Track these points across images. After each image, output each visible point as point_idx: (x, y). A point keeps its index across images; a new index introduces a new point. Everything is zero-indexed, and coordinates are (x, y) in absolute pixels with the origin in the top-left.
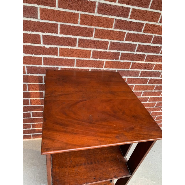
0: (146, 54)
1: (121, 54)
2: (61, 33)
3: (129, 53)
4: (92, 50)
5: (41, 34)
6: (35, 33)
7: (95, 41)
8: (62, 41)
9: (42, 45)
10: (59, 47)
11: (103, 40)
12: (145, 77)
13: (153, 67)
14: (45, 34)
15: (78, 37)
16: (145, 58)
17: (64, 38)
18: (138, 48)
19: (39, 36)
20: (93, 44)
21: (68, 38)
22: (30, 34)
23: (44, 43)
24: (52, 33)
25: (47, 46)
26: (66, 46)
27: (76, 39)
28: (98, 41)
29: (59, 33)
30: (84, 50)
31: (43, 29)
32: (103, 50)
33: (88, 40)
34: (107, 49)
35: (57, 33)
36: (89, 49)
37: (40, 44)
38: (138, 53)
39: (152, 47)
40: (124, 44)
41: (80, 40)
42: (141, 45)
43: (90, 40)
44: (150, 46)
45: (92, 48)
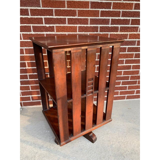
0: (119, 26)
1: (99, 27)
2: (55, 16)
3: (105, 26)
4: (78, 25)
5: (43, 17)
6: (39, 17)
7: (79, 19)
8: (57, 21)
9: (44, 25)
10: (55, 25)
11: (84, 18)
12: (123, 45)
13: (127, 37)
14: (45, 17)
15: (67, 17)
16: (119, 30)
17: (57, 19)
18: (111, 22)
19: (42, 18)
20: (78, 21)
21: (60, 18)
22: (37, 18)
23: (45, 24)
24: (50, 16)
25: (48, 26)
26: (60, 24)
27: (65, 18)
28: (80, 19)
29: (54, 15)
30: (72, 26)
31: (44, 13)
32: (85, 26)
33: (74, 18)
34: (88, 24)
35: (53, 16)
36: (76, 25)
37: (43, 24)
38: (112, 26)
39: (122, 20)
40: (100, 19)
41: (68, 19)
42: (113, 19)
43: (75, 18)
44: (120, 19)
45: (77, 24)
